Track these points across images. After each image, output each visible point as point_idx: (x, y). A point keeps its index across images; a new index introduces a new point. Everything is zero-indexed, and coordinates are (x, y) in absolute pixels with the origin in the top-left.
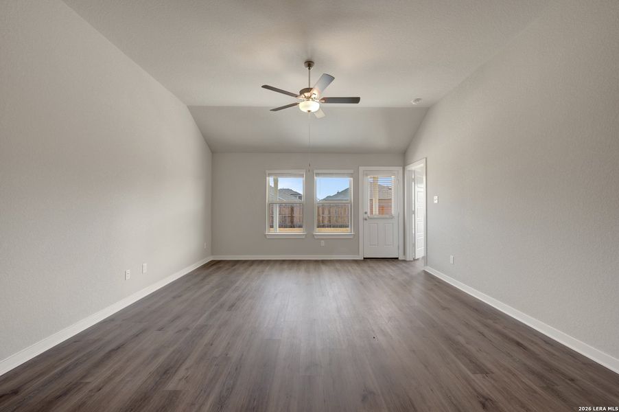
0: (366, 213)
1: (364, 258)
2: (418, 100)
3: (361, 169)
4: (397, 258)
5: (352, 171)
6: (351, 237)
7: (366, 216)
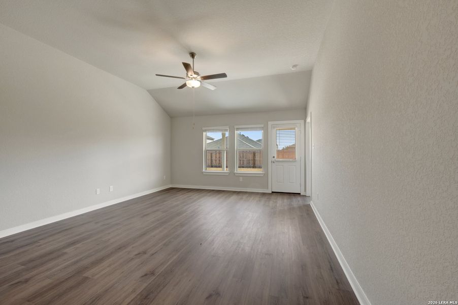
0: (274, 157)
1: (272, 192)
2: (295, 66)
3: (270, 123)
4: (300, 194)
5: (263, 126)
6: (262, 175)
7: (273, 159)
